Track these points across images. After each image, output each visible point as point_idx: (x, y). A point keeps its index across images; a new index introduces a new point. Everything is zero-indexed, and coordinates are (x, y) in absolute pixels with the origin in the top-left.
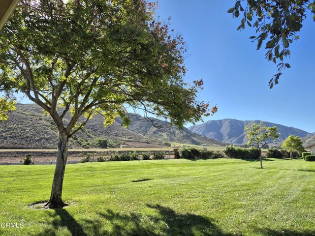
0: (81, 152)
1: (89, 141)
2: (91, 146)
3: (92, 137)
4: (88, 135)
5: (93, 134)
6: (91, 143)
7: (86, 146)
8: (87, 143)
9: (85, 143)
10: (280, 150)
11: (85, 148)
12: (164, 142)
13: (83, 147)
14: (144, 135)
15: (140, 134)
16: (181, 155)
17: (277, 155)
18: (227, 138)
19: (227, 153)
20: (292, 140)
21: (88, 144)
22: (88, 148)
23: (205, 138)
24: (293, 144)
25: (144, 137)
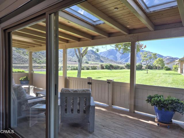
0: (39, 66)
1: (41, 60)
2: (42, 63)
3: (41, 58)
4: (39, 57)
5: (42, 56)
6: (42, 61)
7: (39, 63)
8: (39, 61)
9: (38, 61)
10: (152, 65)
11: (39, 64)
12: (85, 61)
13: (38, 63)
14: (73, 57)
15: (70, 57)
16: (105, 68)
17: (150, 68)
18: (120, 59)
19: (126, 67)
20: (159, 60)
21: (41, 62)
22: (41, 64)
23: (108, 59)
24: (159, 62)
25: (73, 58)
